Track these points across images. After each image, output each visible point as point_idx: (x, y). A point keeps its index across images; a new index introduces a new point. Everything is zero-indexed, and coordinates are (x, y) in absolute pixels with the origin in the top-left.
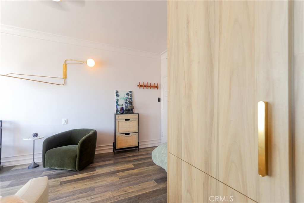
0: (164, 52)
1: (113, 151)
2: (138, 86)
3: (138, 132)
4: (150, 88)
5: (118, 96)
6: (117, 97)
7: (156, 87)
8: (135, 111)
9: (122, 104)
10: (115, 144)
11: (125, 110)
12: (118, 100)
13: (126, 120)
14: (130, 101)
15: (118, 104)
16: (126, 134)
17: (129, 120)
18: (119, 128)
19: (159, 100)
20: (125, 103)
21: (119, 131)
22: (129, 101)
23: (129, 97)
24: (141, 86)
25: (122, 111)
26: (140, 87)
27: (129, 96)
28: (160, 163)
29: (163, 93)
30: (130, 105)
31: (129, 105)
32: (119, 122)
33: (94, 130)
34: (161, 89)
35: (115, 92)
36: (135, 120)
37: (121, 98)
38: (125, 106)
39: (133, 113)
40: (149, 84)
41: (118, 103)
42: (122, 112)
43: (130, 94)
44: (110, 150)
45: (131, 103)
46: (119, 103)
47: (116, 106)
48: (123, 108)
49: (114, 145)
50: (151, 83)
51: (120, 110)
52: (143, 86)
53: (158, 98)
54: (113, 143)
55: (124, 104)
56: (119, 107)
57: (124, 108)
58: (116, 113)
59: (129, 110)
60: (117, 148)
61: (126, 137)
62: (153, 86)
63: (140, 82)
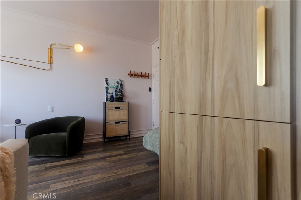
1: (102, 141)
2: (129, 74)
3: (129, 121)
4: (140, 77)
5: (107, 84)
6: (107, 85)
8: (125, 99)
9: (112, 93)
10: (105, 132)
11: (116, 98)
12: (107, 88)
13: (116, 108)
14: (120, 89)
15: (108, 92)
17: (119, 108)
18: (109, 116)
19: (150, 90)
20: (115, 91)
21: (109, 119)
22: (119, 90)
23: (119, 86)
24: (132, 75)
28: (151, 147)
29: (154, 83)
30: (120, 93)
32: (109, 110)
33: (82, 117)
34: (152, 79)
35: (105, 80)
36: (125, 108)
37: (111, 87)
38: (115, 94)
39: (123, 102)
40: (140, 74)
41: (108, 91)
42: (112, 100)
43: (120, 82)
44: (99, 139)
45: (121, 91)
46: (109, 91)
47: (106, 94)
49: (104, 134)
51: (110, 98)
52: (134, 75)
53: (149, 88)
54: (103, 132)
56: (109, 95)
57: (114, 96)
58: (105, 101)
59: (119, 98)
60: (107, 136)
61: (116, 126)
62: (144, 75)
63: (130, 71)
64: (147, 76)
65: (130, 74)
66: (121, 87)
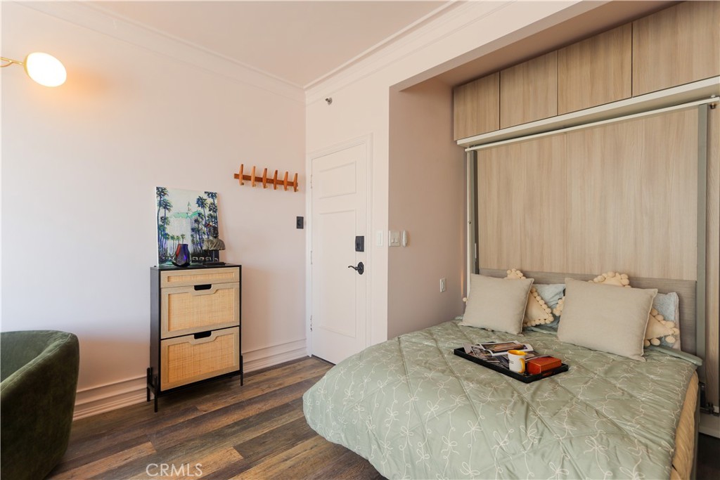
0: (318, 80)
1: (146, 399)
2: (236, 176)
3: (240, 326)
4: (272, 185)
5: (165, 205)
6: (162, 210)
7: (291, 184)
8: (226, 256)
9: (183, 236)
10: (156, 372)
11: (195, 254)
12: (164, 219)
13: (197, 288)
14: (209, 225)
15: (166, 234)
16: (198, 336)
17: (208, 287)
18: (172, 316)
19: (300, 223)
20: (193, 230)
21: (172, 327)
22: (207, 225)
23: (207, 212)
24: (247, 178)
25: (185, 259)
26: (243, 181)
27: (208, 209)
28: (343, 436)
29: (311, 203)
30: (211, 238)
31: (205, 237)
32: (172, 296)
33: (65, 335)
34: (304, 191)
35: (156, 191)
36: (229, 285)
37: (178, 215)
38: (193, 241)
39: (223, 265)
40: (271, 175)
41: (167, 231)
42: (183, 262)
43: (209, 201)
44: (135, 394)
45: (215, 232)
46: (169, 230)
47: (159, 240)
48: (185, 246)
49: (153, 378)
50: (276, 172)
51: (176, 255)
52: (253, 179)
53: (298, 217)
54: (148, 370)
55: (188, 233)
56: (171, 247)
57: (190, 249)
58: (158, 265)
59: (206, 253)
60: (165, 386)
61: (197, 347)
62: (283, 180)
63: (242, 165)
64: (292, 185)
65: (241, 177)
66: (210, 215)
